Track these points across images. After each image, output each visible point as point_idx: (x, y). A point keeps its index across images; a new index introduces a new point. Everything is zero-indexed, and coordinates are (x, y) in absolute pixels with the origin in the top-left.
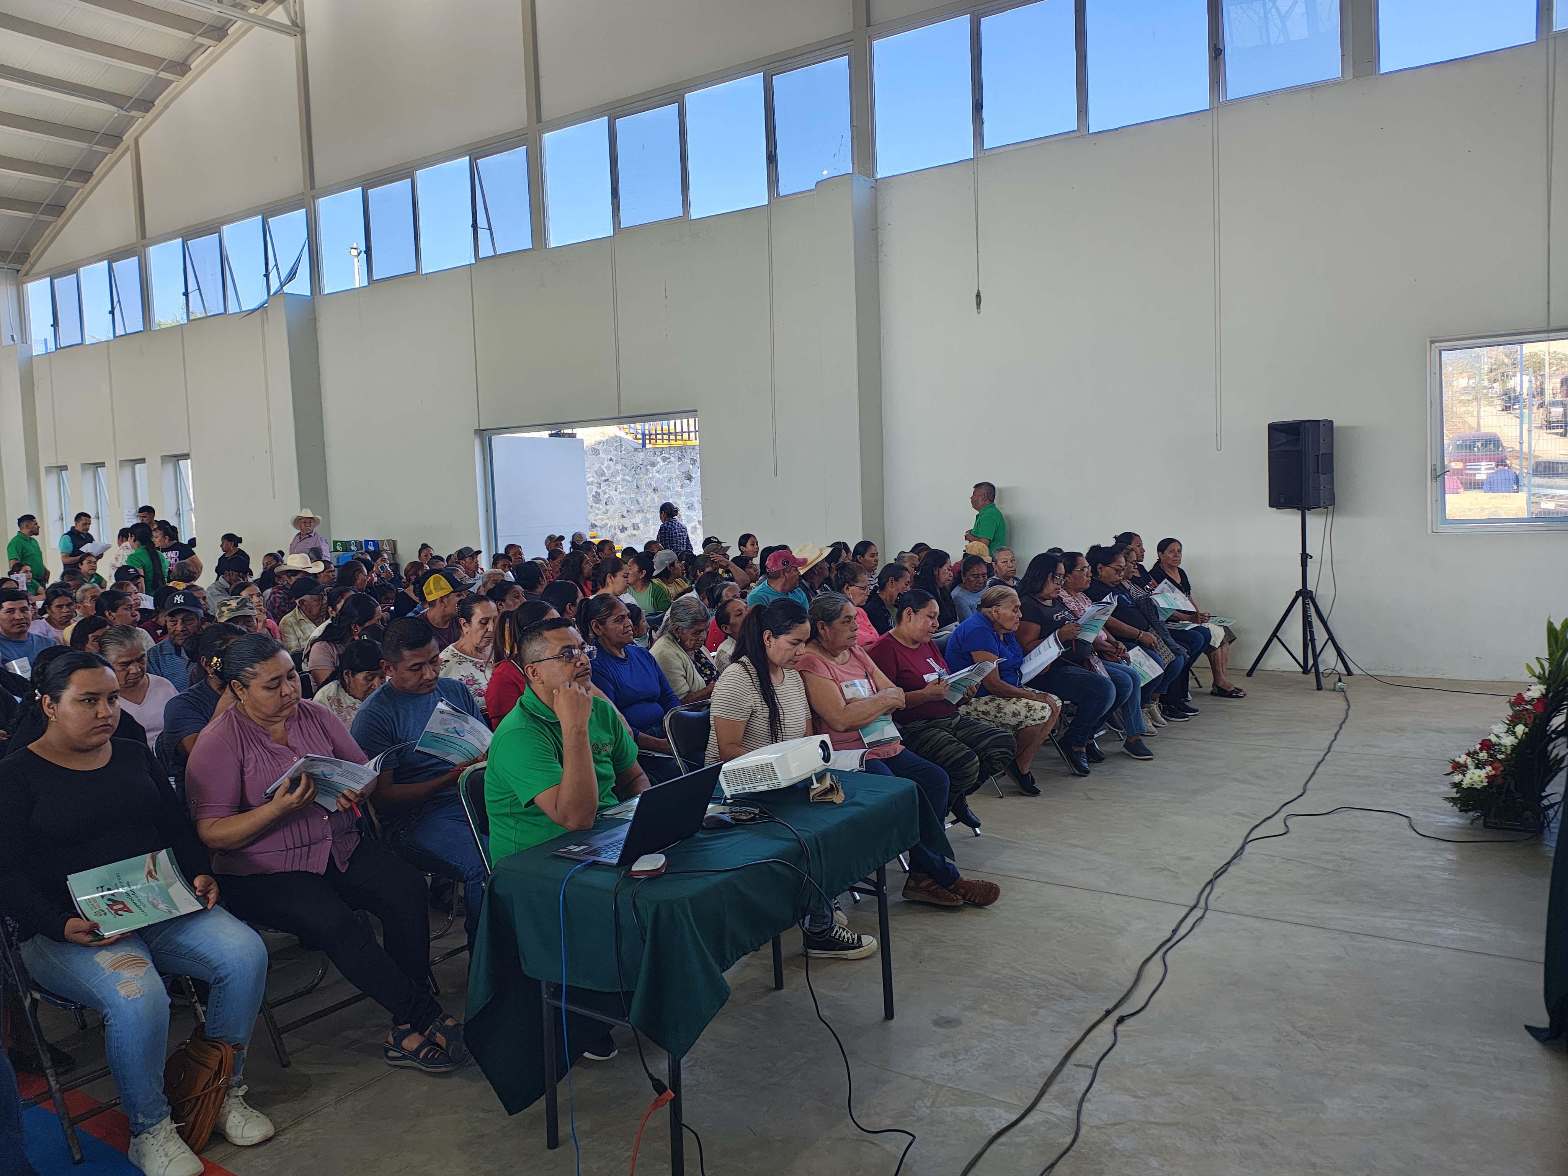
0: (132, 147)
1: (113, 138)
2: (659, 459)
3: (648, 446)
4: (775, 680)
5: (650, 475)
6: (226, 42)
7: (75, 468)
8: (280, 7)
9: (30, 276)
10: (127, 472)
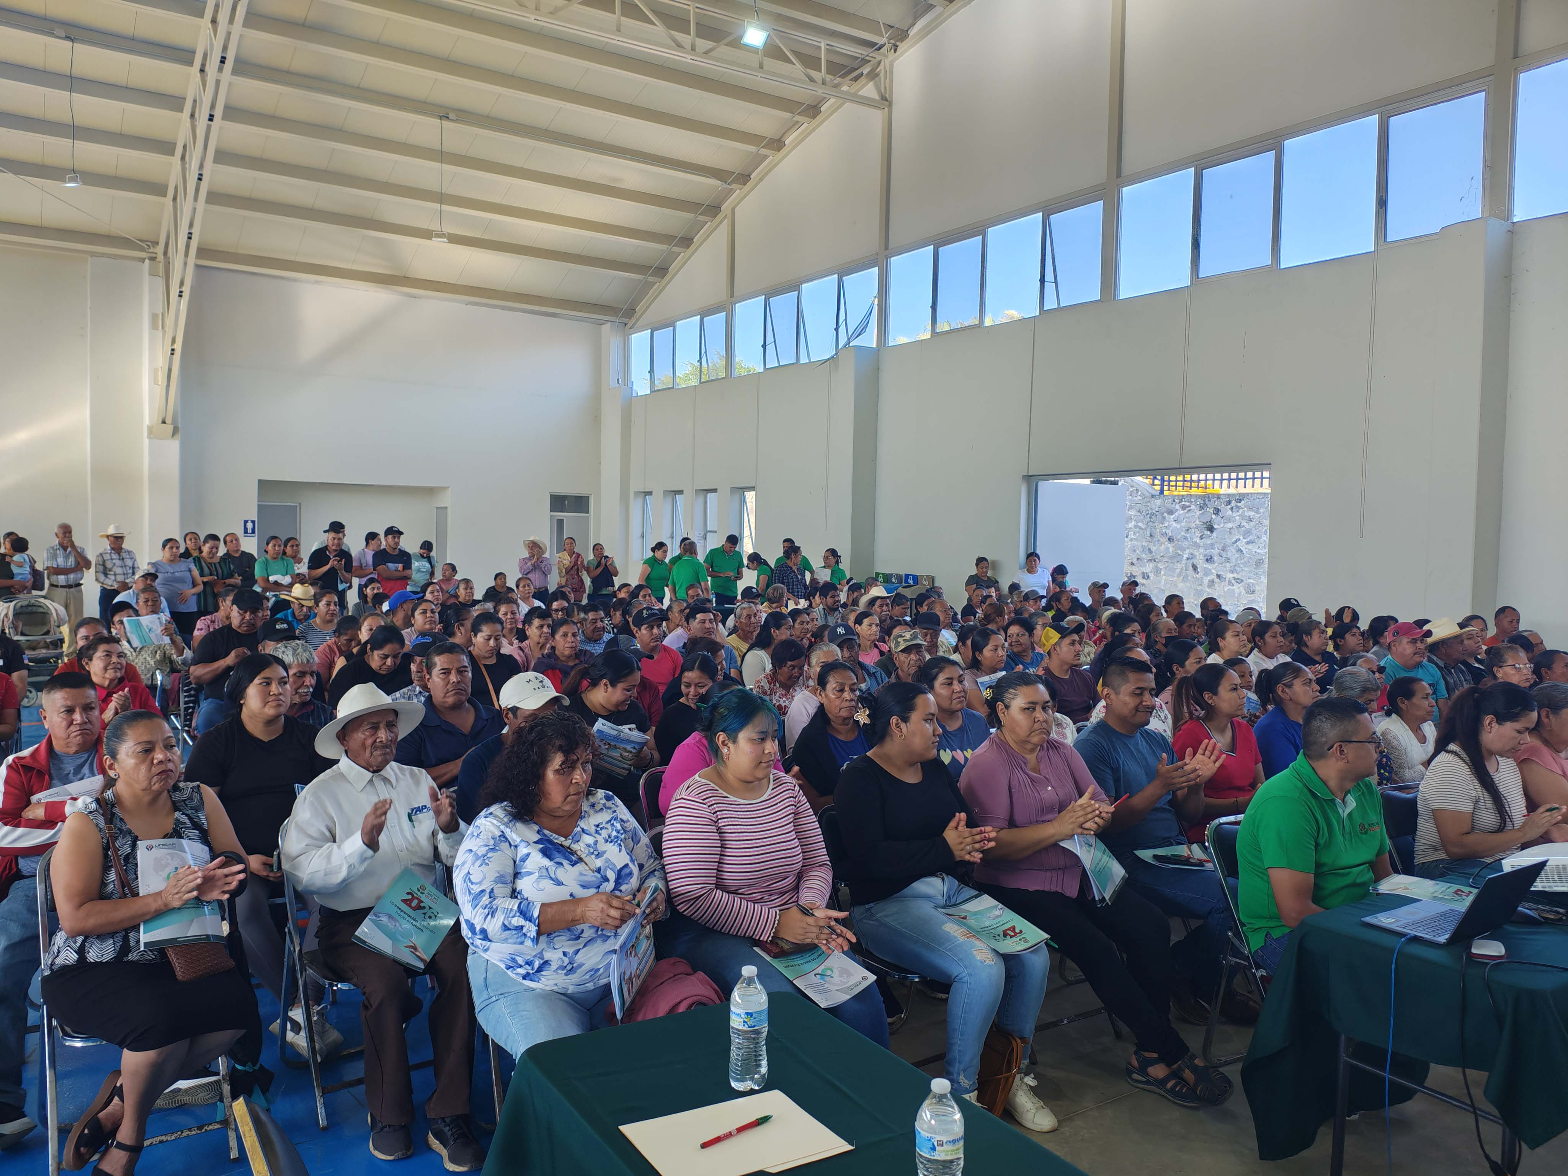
0: (729, 215)
1: (713, 210)
2: (1177, 507)
3: (1166, 493)
4: (1490, 767)
5: (1166, 524)
6: (819, 118)
7: (658, 494)
8: (871, 84)
9: (635, 329)
10: (701, 499)
